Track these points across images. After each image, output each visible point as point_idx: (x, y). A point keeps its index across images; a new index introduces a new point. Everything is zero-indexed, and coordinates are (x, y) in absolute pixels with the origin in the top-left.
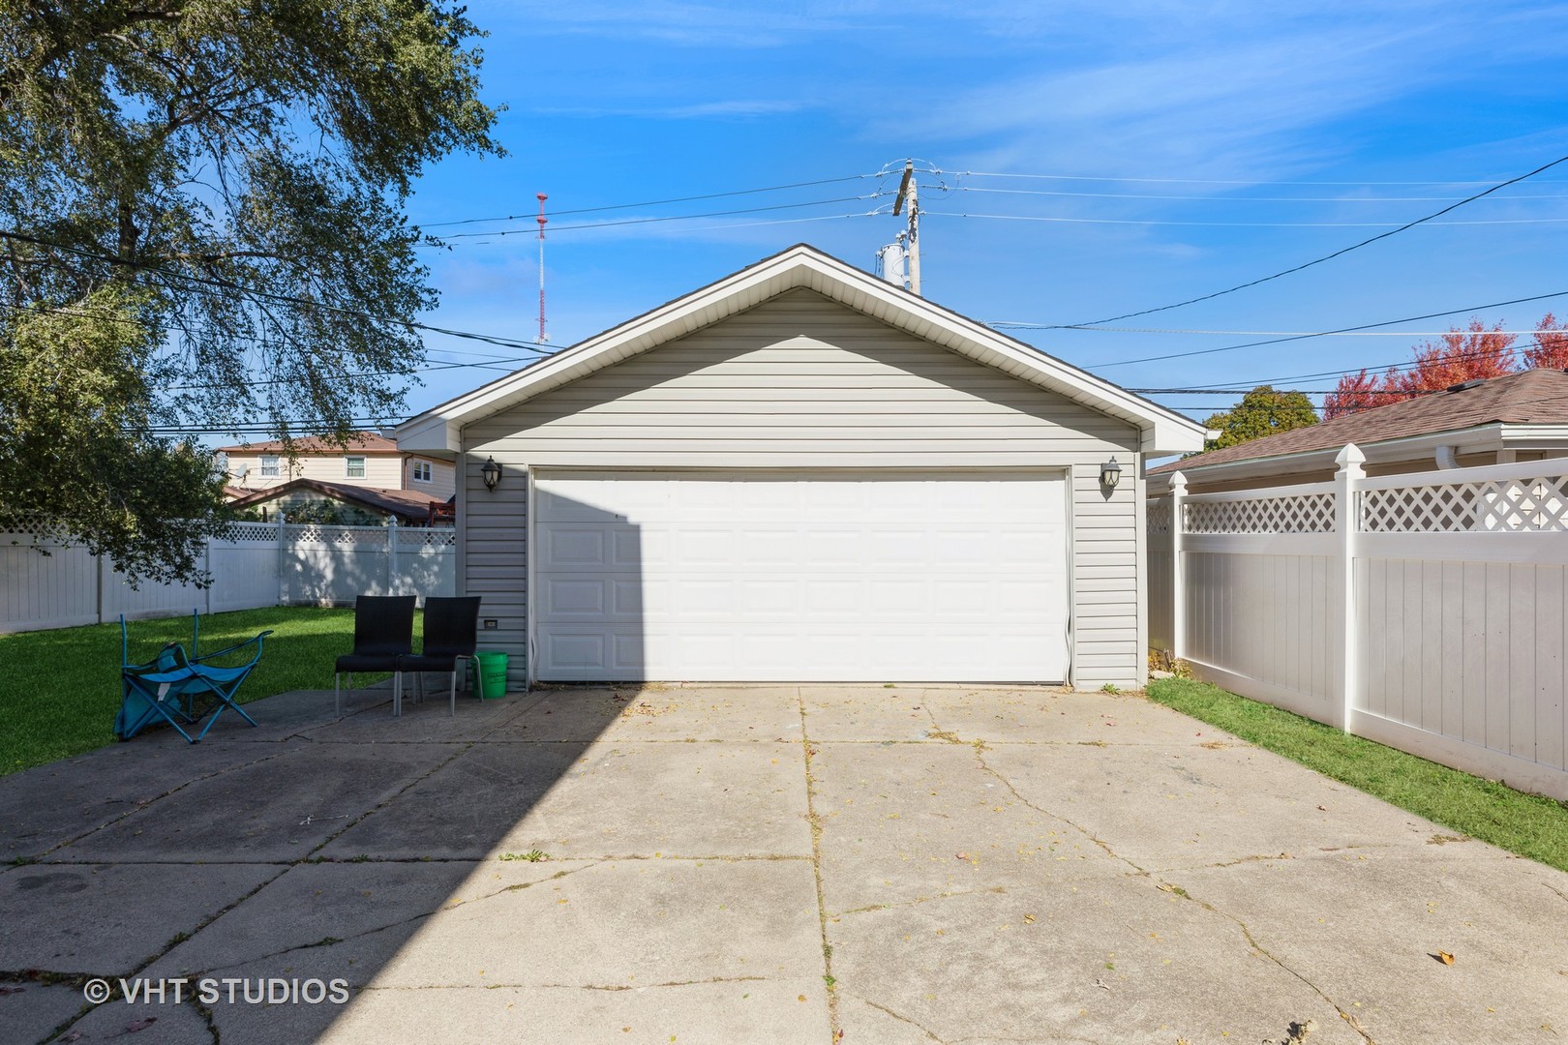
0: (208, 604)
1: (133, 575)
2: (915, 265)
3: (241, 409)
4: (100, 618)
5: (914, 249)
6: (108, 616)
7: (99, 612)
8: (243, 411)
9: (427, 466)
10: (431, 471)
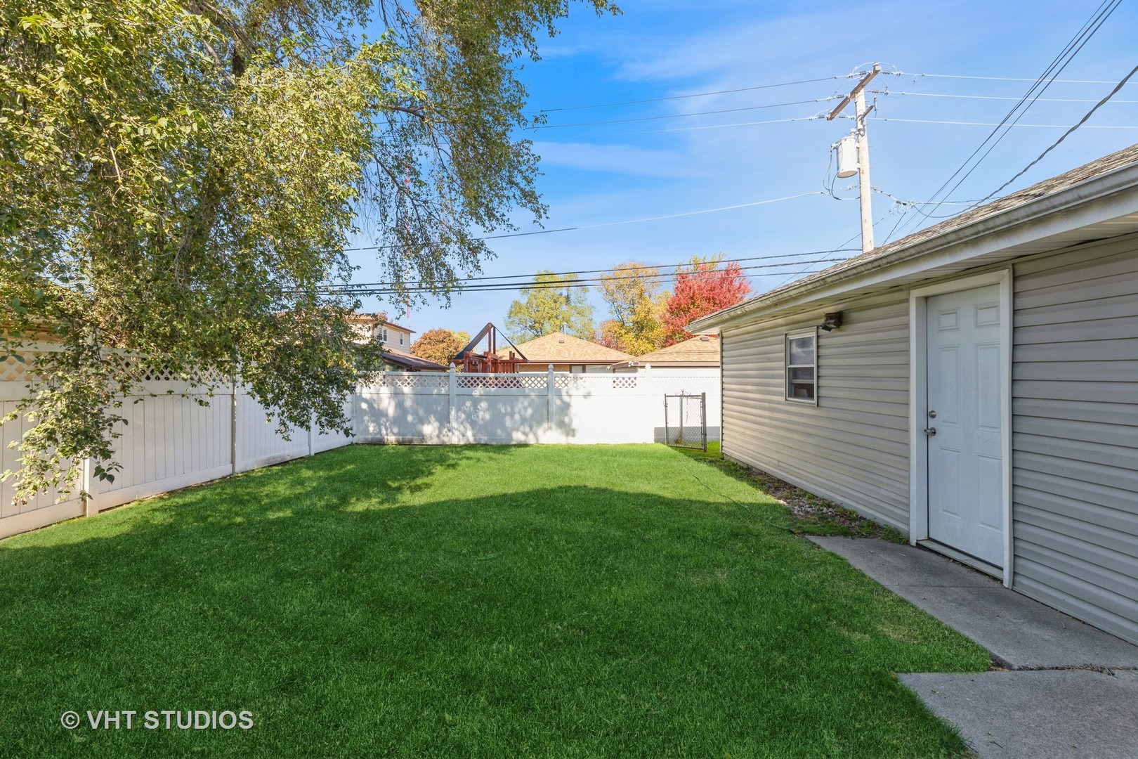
0: (309, 446)
1: (284, 424)
2: (865, 154)
3: (335, 266)
4: (233, 468)
5: (864, 141)
6: (240, 466)
7: (233, 462)
8: (337, 268)
9: (385, 331)
10: (387, 335)
